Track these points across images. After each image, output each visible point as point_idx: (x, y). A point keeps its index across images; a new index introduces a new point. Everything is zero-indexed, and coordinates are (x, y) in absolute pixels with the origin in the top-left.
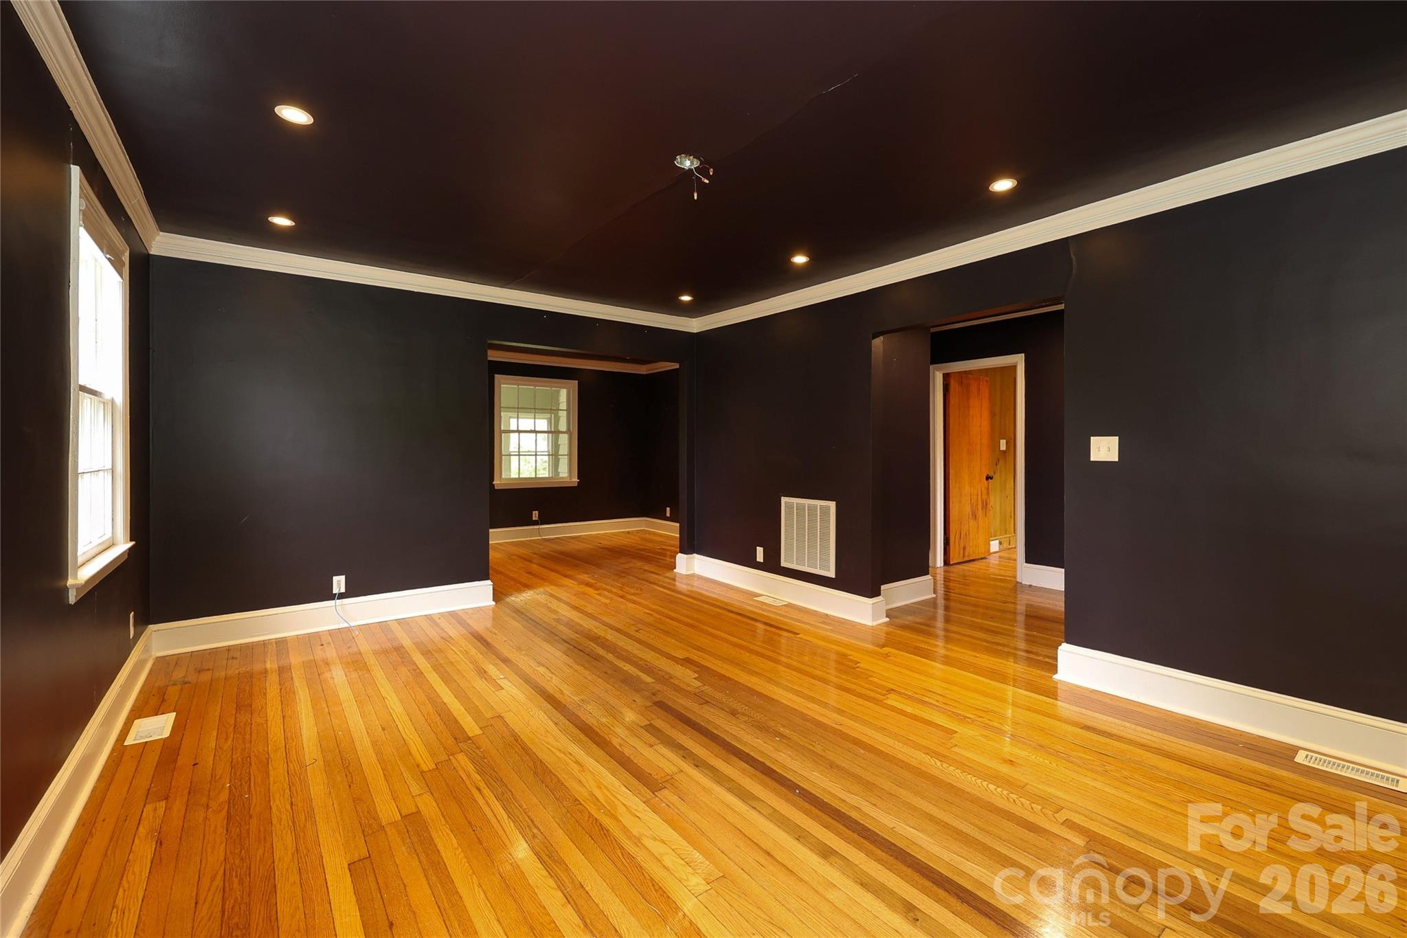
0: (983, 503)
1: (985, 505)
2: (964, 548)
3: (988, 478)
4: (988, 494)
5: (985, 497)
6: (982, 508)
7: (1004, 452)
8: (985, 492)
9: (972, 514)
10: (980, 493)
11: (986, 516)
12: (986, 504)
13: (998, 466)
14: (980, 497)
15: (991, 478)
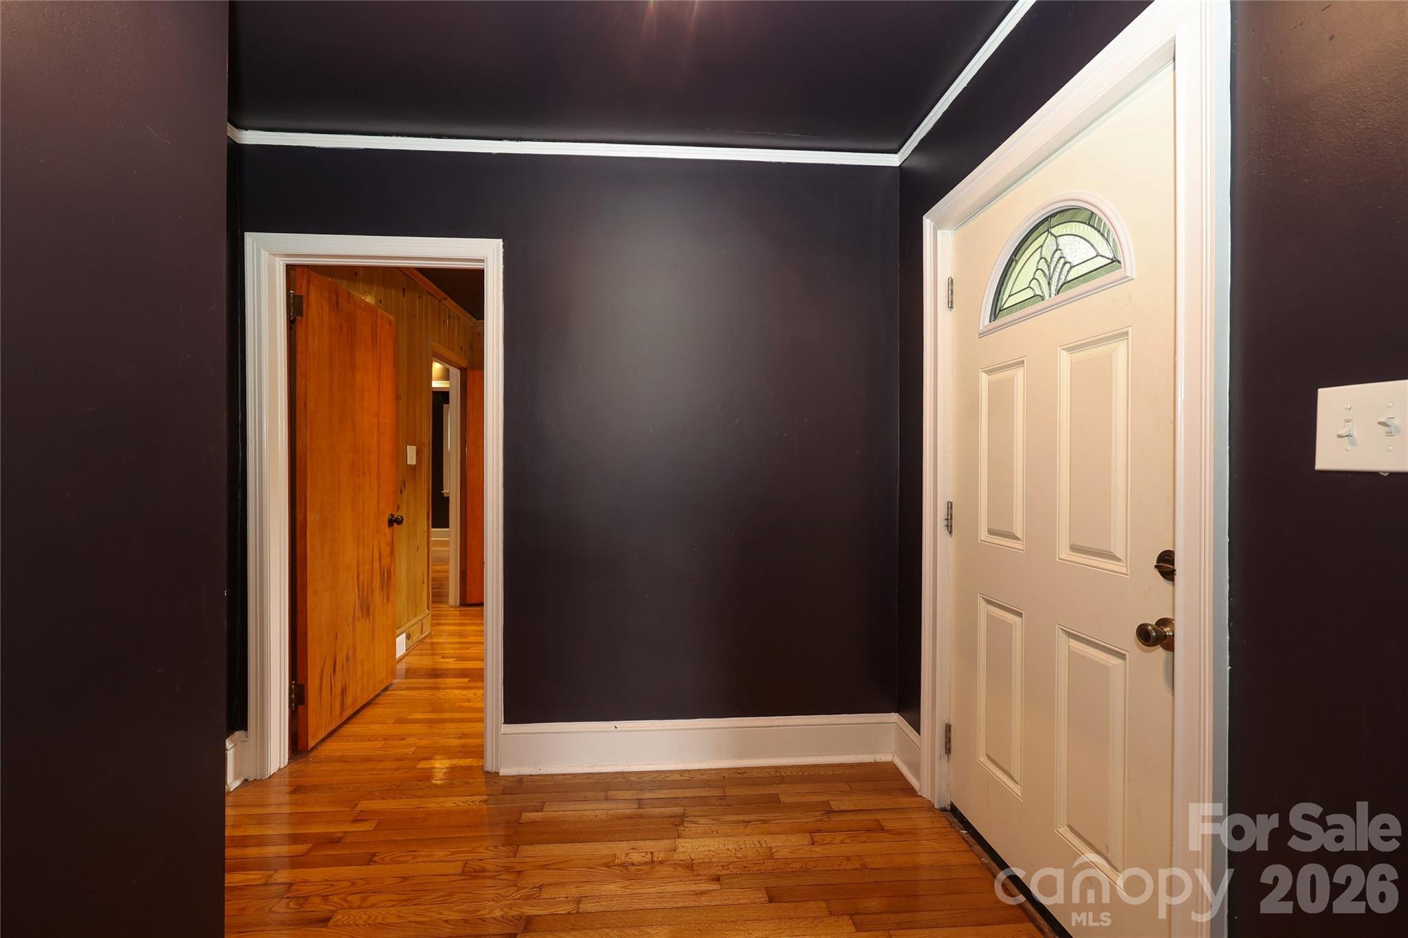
0: (382, 575)
1: (387, 578)
2: (344, 692)
3: (394, 521)
4: (392, 554)
5: (386, 561)
6: (382, 587)
7: (413, 468)
8: (386, 551)
9: (361, 604)
10: (376, 556)
11: (388, 600)
12: (389, 577)
13: (405, 494)
14: (376, 564)
15: (399, 521)
